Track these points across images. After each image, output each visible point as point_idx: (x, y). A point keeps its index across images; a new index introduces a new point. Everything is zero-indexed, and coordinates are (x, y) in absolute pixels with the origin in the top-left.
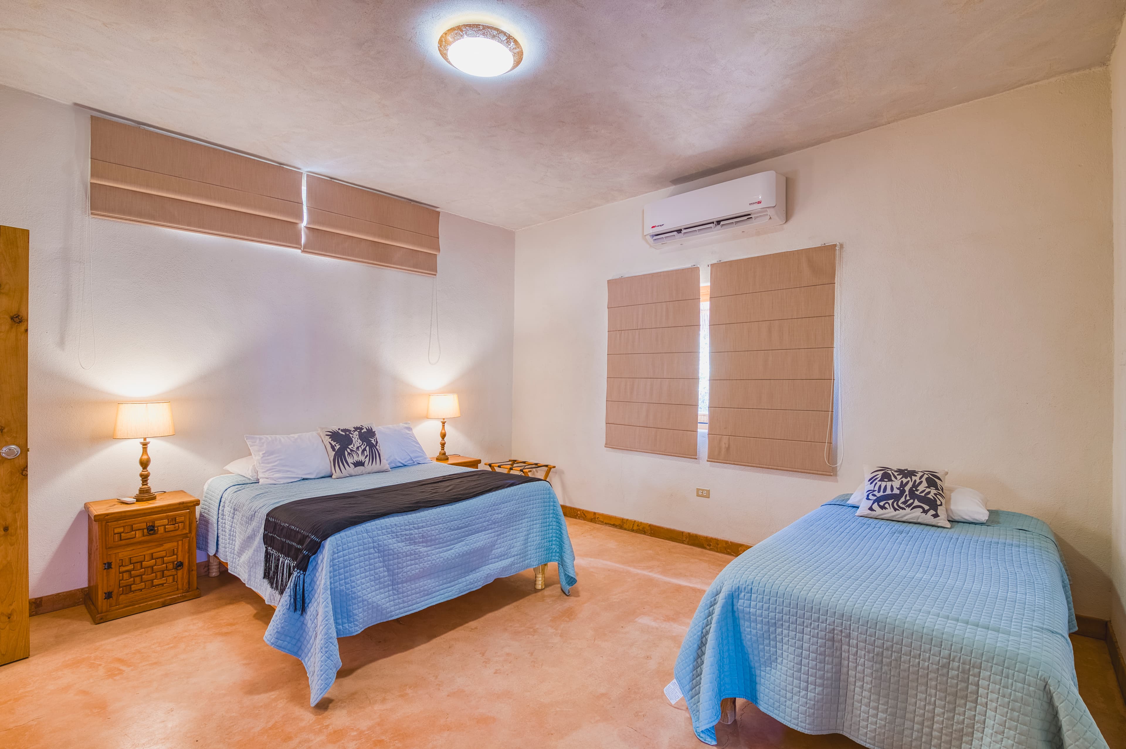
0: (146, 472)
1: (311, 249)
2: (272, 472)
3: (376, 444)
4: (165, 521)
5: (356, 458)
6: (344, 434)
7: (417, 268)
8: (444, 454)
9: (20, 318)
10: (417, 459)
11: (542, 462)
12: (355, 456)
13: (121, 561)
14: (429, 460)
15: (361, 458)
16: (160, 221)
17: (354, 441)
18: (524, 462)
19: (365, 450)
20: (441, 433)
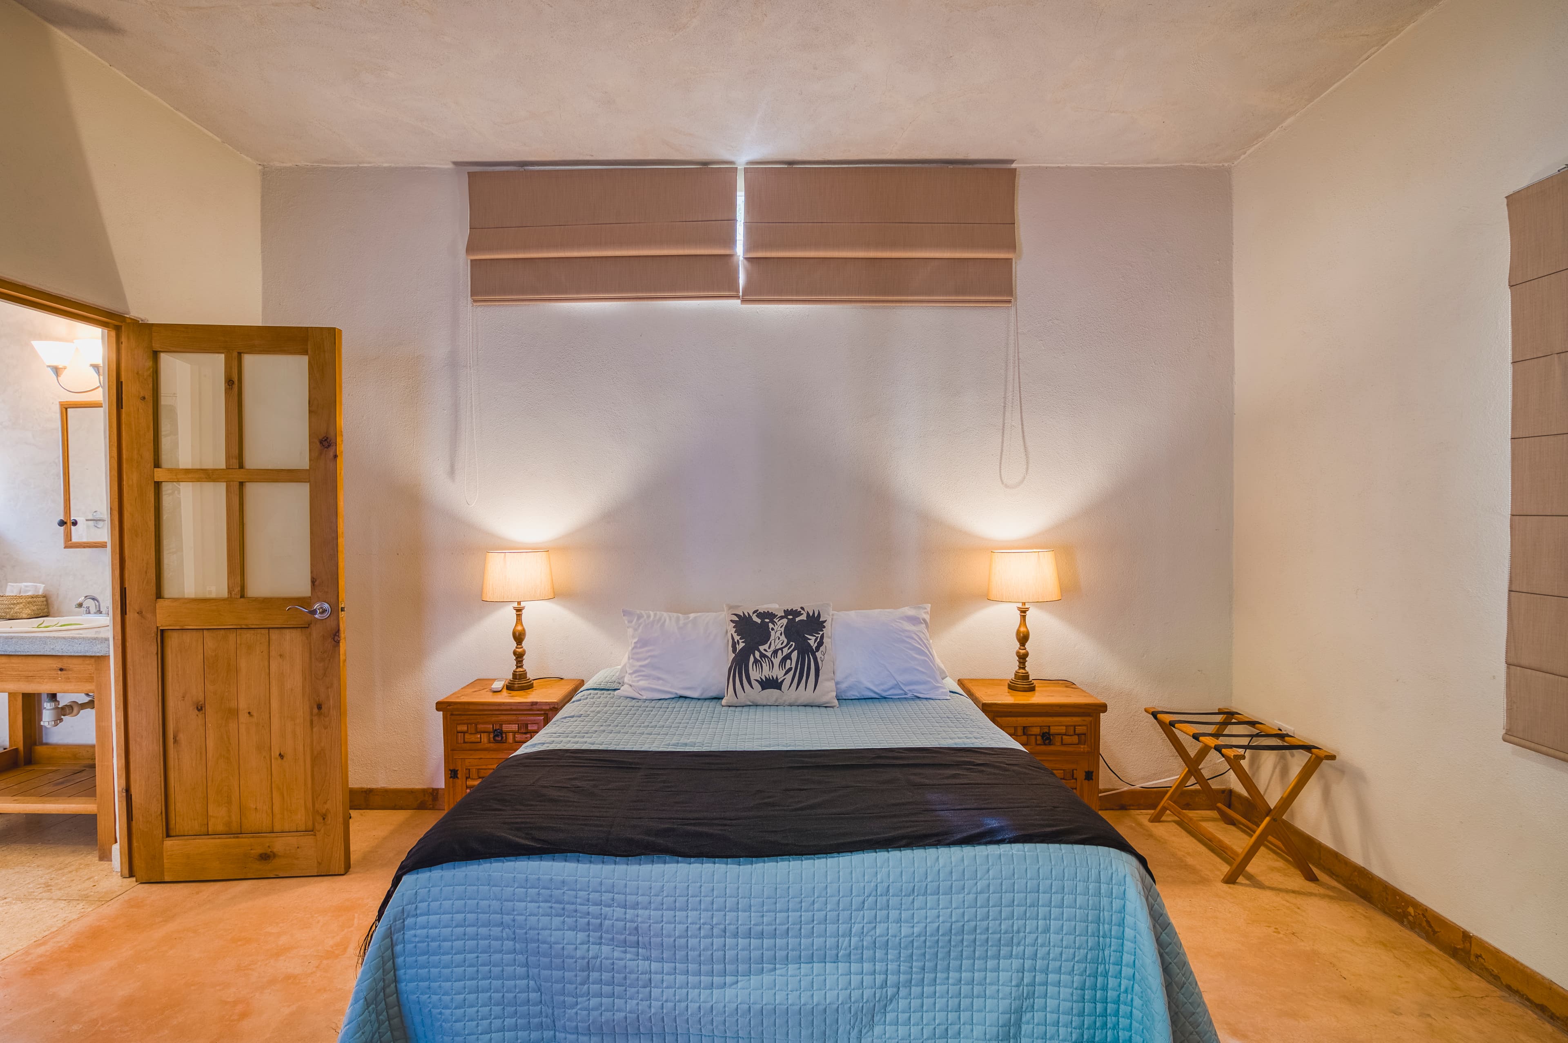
0: (521, 649)
1: (755, 295)
2: (639, 676)
3: (818, 649)
4: (515, 727)
5: (767, 672)
6: (759, 621)
7: (964, 294)
8: (1026, 677)
9: (328, 440)
10: (911, 687)
11: (1302, 732)
12: (766, 667)
13: (467, 771)
14: (944, 694)
15: (778, 673)
16: (543, 294)
17: (772, 638)
18: (1253, 724)
19: (788, 657)
20: (1018, 632)
